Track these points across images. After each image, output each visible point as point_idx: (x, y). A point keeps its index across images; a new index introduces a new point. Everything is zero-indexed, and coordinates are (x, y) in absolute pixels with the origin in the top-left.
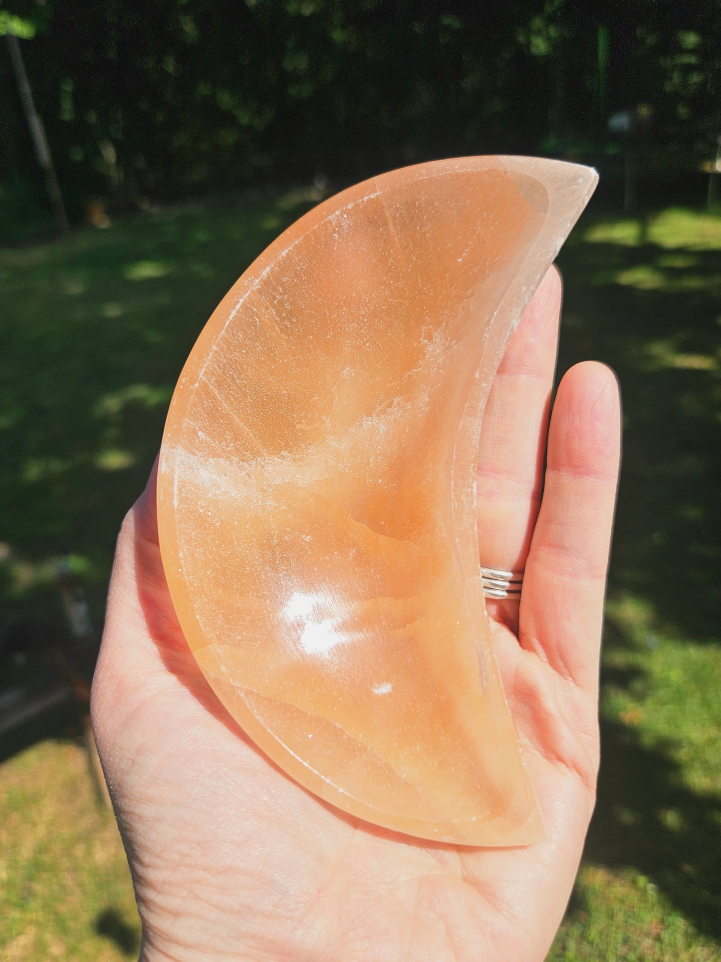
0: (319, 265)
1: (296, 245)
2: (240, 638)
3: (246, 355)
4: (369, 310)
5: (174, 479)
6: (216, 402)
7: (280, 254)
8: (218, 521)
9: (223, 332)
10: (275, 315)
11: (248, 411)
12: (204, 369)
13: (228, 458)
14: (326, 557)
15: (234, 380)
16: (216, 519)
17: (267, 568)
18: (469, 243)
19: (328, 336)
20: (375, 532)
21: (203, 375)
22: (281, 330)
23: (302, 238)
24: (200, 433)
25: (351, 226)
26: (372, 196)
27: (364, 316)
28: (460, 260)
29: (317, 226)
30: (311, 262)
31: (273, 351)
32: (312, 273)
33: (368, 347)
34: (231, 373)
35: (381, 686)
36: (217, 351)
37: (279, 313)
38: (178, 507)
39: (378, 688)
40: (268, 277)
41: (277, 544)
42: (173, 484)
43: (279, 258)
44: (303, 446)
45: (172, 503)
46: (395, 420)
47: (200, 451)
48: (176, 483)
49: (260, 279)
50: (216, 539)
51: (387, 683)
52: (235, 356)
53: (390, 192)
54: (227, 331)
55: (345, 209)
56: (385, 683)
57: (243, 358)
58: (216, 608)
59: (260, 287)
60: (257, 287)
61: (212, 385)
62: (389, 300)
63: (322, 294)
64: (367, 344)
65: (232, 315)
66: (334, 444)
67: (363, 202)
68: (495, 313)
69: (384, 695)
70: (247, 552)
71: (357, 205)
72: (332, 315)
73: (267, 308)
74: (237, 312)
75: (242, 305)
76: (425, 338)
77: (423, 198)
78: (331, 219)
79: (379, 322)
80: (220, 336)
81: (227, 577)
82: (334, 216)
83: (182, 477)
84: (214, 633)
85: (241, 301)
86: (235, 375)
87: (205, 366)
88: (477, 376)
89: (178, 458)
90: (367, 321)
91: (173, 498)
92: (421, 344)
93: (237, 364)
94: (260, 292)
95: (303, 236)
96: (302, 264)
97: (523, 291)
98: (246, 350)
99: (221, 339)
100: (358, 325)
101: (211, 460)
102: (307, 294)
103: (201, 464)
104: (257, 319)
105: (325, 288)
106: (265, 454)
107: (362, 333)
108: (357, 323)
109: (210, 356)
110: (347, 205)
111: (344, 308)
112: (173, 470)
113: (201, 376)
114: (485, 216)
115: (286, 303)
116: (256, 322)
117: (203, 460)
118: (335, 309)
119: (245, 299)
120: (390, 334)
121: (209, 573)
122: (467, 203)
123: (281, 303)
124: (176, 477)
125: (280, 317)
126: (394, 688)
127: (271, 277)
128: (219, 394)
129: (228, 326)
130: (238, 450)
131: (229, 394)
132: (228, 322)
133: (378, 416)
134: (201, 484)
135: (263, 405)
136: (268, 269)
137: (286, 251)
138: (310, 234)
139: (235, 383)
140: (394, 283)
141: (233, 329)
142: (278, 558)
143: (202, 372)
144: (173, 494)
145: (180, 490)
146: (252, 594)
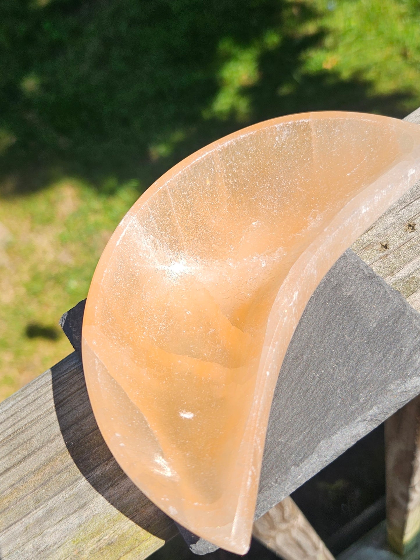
0: (262, 153)
1: (250, 134)
2: (115, 338)
3: (198, 188)
4: (283, 191)
5: (123, 231)
6: (169, 205)
7: (240, 136)
8: (138, 272)
9: (189, 166)
10: (225, 173)
11: (186, 222)
12: (169, 181)
13: (163, 242)
14: (194, 328)
15: (185, 198)
16: (138, 271)
17: (155, 316)
18: (358, 165)
19: (253, 198)
20: (232, 323)
21: (167, 184)
22: (226, 183)
23: (255, 132)
24: (151, 217)
25: (287, 136)
26: (305, 121)
27: (279, 194)
28: (348, 174)
29: (267, 128)
30: (257, 149)
31: (216, 194)
32: (256, 156)
33: (275, 213)
34: (185, 194)
35: (186, 413)
36: (181, 175)
37: (227, 173)
38: (118, 246)
39: (184, 413)
40: (228, 148)
41: (168, 307)
42: (122, 233)
43: (238, 138)
44: (211, 259)
45: (116, 242)
46: (274, 261)
47: (146, 227)
48: (123, 234)
49: (222, 145)
50: (132, 280)
51: (191, 413)
52: (191, 185)
53: (317, 122)
54: (191, 166)
55: (286, 123)
56: (190, 412)
57: (196, 189)
58: (111, 313)
59: (221, 150)
60: (219, 150)
61: (171, 193)
62: (297, 188)
63: (258, 171)
64: (275, 211)
65: (198, 159)
66: (231, 264)
67: (299, 122)
68: (352, 199)
69: (185, 418)
70: (148, 300)
71: (295, 124)
72: (260, 186)
73: (222, 166)
74: (202, 159)
75: (206, 156)
76: (311, 217)
77: (337, 131)
78: (277, 127)
79: (287, 200)
80: (186, 167)
81: (127, 304)
82: (279, 125)
83: (129, 233)
84: (101, 323)
85: (207, 153)
86: (187, 196)
87: (171, 180)
88: (326, 230)
89: (131, 221)
90: (280, 197)
91: (118, 240)
92: (308, 220)
93: (191, 190)
94: (220, 153)
95: (257, 131)
96: (251, 148)
97: (376, 191)
98: (199, 185)
99: (186, 169)
100: (274, 198)
101: (151, 236)
102: (249, 168)
103: (145, 235)
104: (212, 170)
105: (261, 169)
106: (186, 253)
107: (274, 203)
108: (274, 196)
109: (176, 176)
110: (289, 121)
111: (269, 185)
112: (126, 226)
113: (166, 184)
114: (372, 150)
115: (234, 168)
116: (211, 171)
117: (146, 233)
118: (263, 183)
119: (209, 154)
120: (290, 209)
121: (117, 294)
122: (363, 141)
123: (231, 166)
124: (125, 230)
125: (227, 175)
126: (194, 418)
127: (229, 148)
128: (173, 202)
129: (193, 164)
130: (170, 241)
131: (179, 205)
132: (194, 162)
133: (264, 255)
134: (138, 246)
135: (197, 223)
136: (229, 142)
137: (244, 136)
138: (261, 131)
139: (186, 201)
140: (304, 179)
141: (195, 168)
142: (165, 314)
143: (167, 182)
144: (119, 238)
145: (123, 238)
146: (137, 323)
